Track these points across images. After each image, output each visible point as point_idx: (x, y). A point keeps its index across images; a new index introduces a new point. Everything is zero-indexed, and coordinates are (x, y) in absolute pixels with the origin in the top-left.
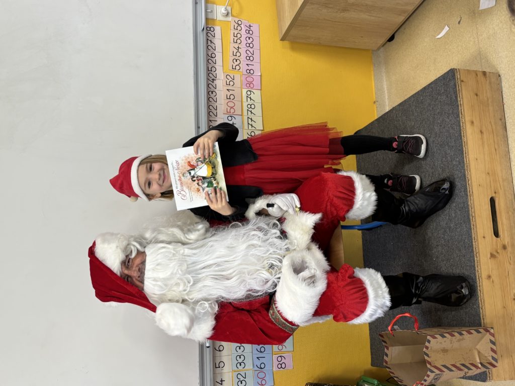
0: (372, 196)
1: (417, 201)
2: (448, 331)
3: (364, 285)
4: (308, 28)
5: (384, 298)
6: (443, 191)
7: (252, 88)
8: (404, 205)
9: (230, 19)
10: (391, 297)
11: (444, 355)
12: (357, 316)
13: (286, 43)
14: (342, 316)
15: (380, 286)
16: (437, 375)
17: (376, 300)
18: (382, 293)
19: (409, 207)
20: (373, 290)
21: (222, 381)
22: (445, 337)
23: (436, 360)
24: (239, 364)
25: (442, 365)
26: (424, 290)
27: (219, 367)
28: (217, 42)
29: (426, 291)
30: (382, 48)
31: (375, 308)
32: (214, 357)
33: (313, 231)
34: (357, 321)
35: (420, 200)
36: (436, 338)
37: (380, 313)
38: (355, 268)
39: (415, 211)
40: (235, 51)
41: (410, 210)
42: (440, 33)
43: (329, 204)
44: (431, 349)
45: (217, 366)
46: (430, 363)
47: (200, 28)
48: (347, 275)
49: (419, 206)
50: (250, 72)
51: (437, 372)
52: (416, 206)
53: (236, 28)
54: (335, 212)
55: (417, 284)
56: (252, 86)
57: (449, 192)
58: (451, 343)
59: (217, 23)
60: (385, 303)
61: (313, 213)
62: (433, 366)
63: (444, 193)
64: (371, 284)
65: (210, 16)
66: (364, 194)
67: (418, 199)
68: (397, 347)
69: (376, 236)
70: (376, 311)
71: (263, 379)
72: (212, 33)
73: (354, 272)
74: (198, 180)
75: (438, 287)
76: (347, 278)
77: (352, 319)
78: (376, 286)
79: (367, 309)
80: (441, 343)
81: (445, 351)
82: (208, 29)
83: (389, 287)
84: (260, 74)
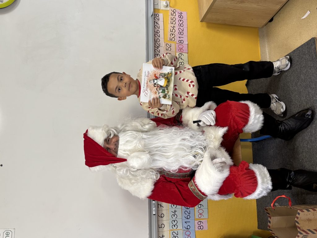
0: (260, 117)
1: (290, 123)
2: (311, 207)
3: (255, 175)
4: (218, 14)
5: (268, 184)
6: (307, 116)
7: (182, 52)
8: (281, 125)
9: (168, 9)
10: (273, 183)
11: (309, 223)
12: (250, 194)
13: (204, 23)
14: (240, 194)
15: (265, 176)
16: (304, 236)
17: (262, 185)
18: (267, 181)
19: (284, 126)
20: (261, 178)
21: (163, 236)
22: (310, 211)
23: (303, 226)
24: (173, 226)
25: (308, 230)
26: (294, 180)
27: (161, 227)
28: (161, 23)
29: (296, 181)
30: (265, 26)
31: (262, 190)
32: (158, 221)
33: (222, 139)
34: (249, 197)
35: (292, 122)
36: (303, 212)
37: (264, 193)
38: (249, 164)
39: (288, 129)
40: (172, 29)
41: (285, 129)
42: (304, 15)
43: (232, 120)
44: (300, 219)
45: (160, 227)
46: (299, 228)
47: (150, 15)
48: (244, 168)
49: (291, 126)
50: (180, 42)
51: (304, 234)
52: (289, 126)
53: (172, 14)
54: (236, 126)
55: (290, 176)
56: (182, 50)
57: (311, 117)
58: (314, 215)
59: (161, 11)
60: (268, 187)
61: (222, 127)
62: (301, 230)
63: (308, 117)
64: (260, 174)
65: (156, 7)
66: (255, 116)
67: (291, 122)
68: (276, 217)
69: (262, 146)
70: (262, 192)
71: (189, 235)
72: (158, 18)
73: (249, 166)
74: (157, 87)
75: (304, 179)
76: (244, 170)
77: (246, 196)
78: (263, 175)
79: (256, 190)
80: (307, 215)
81: (309, 220)
82: (155, 15)
83: (271, 177)
84: (187, 43)
